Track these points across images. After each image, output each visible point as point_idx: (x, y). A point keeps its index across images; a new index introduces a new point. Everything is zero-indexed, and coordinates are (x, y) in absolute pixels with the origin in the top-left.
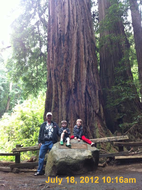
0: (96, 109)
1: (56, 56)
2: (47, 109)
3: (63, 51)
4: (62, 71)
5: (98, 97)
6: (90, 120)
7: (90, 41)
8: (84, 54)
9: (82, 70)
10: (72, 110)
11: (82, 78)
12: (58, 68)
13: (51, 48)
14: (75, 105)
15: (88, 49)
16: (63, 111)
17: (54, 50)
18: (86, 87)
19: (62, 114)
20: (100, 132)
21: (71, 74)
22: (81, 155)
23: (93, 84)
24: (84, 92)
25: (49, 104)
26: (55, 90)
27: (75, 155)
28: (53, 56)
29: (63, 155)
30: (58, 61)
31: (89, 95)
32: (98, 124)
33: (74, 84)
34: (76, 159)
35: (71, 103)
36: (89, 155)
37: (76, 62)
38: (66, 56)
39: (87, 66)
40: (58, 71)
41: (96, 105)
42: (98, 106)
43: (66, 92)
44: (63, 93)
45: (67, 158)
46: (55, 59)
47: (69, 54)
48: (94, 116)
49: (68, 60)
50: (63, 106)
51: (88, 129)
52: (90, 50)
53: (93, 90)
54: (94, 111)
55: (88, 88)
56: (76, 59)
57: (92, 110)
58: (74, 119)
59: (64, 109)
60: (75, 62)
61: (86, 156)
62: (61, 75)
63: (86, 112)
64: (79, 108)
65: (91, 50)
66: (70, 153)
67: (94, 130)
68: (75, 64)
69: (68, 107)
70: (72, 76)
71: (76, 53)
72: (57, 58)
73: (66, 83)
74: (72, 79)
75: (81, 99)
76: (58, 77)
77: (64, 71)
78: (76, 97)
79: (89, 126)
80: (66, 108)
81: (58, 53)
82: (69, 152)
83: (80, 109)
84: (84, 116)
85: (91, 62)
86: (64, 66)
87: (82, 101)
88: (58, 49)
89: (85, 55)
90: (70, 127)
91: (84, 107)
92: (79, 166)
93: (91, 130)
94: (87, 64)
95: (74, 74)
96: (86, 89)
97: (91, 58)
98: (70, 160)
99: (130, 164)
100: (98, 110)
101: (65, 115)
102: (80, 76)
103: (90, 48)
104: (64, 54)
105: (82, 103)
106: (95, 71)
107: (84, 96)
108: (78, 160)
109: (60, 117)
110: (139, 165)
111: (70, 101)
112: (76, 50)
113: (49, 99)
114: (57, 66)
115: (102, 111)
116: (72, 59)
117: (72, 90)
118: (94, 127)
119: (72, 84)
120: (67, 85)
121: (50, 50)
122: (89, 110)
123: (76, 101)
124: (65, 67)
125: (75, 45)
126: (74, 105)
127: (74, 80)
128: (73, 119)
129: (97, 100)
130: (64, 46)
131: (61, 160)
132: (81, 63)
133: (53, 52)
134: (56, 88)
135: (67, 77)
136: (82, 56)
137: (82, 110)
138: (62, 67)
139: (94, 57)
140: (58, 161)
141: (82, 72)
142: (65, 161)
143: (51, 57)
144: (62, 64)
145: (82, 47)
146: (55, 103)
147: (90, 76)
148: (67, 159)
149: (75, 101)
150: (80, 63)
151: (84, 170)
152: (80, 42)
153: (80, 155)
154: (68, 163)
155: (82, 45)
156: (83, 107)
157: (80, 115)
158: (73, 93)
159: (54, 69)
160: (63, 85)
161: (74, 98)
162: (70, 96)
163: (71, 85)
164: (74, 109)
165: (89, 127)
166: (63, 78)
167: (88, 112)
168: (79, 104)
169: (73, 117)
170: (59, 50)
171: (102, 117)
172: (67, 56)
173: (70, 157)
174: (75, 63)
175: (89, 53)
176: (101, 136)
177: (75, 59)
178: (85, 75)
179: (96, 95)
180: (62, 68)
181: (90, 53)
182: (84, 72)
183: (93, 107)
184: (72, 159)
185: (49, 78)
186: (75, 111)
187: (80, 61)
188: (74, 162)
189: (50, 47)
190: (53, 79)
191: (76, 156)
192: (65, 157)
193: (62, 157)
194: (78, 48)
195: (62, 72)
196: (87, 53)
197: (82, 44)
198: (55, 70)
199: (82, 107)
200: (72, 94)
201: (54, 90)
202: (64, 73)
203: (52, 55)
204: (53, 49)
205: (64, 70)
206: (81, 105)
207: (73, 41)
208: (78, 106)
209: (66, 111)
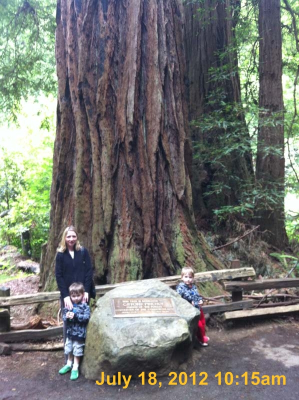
0: (178, 189)
1: (83, 45)
2: (61, 182)
3: (104, 33)
4: (101, 90)
5: (183, 160)
6: (164, 217)
7: (171, 11)
8: (157, 46)
9: (152, 92)
10: (124, 193)
11: (151, 112)
12: (90, 79)
13: (69, 17)
14: (133, 181)
15: (167, 32)
16: (104, 195)
17: (78, 25)
18: (160, 137)
19: (101, 203)
20: (186, 244)
21: (124, 102)
22: (166, 335)
23: (174, 128)
24: (154, 150)
25: (65, 171)
26: (82, 139)
27: (153, 336)
28: (73, 41)
29: (128, 337)
30: (88, 60)
31: (164, 155)
32: (181, 225)
33: (132, 130)
34: (157, 347)
35: (122, 174)
36: (183, 332)
37: (137, 69)
38: (111, 48)
39: (163, 80)
40: (89, 86)
41: (178, 180)
42: (184, 180)
43: (110, 146)
44: (104, 150)
45: (137, 345)
46: (80, 52)
47: (117, 41)
48: (174, 206)
49: (115, 60)
50: (105, 183)
51: (161, 238)
52: (171, 36)
53: (172, 143)
54: (173, 194)
55: (163, 138)
56: (137, 59)
57: (169, 192)
58: (129, 214)
59: (106, 191)
60: (135, 67)
61: (178, 336)
62: (97, 101)
63: (156, 200)
64: (141, 188)
65: (174, 36)
66: (141, 332)
67: (172, 240)
68: (135, 76)
69: (116, 186)
70: (126, 108)
71: (137, 42)
72: (86, 49)
73: (111, 122)
74: (127, 113)
75: (147, 168)
76: (89, 103)
77: (104, 89)
78: (136, 161)
79: (162, 231)
80: (111, 188)
81: (88, 36)
82: (141, 330)
83: (144, 191)
84: (153, 209)
85: (171, 67)
86: (105, 76)
87: (149, 173)
88: (88, 24)
89: (159, 48)
90: (121, 234)
91: (153, 186)
92: (163, 360)
93: (166, 239)
94: (163, 75)
95: (133, 102)
96: (160, 144)
97: (172, 57)
98: (145, 349)
99: (253, 327)
100: (182, 192)
101: (110, 206)
102: (147, 106)
103: (170, 30)
104: (106, 41)
105: (149, 177)
106: (180, 92)
107: (153, 159)
108: (162, 348)
109: (98, 210)
110: (271, 327)
111: (120, 170)
112: (138, 34)
113: (66, 156)
114: (87, 73)
115: (190, 192)
116: (127, 58)
117: (127, 143)
118: (174, 232)
119: (125, 128)
120: (113, 128)
121: (65, 20)
122: (163, 193)
123: (135, 172)
124: (109, 79)
125: (137, 19)
126: (131, 182)
127: (131, 119)
128: (127, 214)
129: (181, 168)
130: (105, 18)
131: (123, 353)
132: (147, 71)
133: (73, 29)
134: (83, 133)
135: (113, 106)
136: (153, 52)
137: (148, 194)
138: (102, 78)
139: (179, 53)
140: (118, 354)
141: (151, 95)
142: (132, 353)
143: (68, 43)
144: (101, 68)
145: (153, 26)
146: (83, 172)
147: (168, 107)
148: (137, 349)
149: (133, 172)
150: (145, 72)
151: (172, 366)
152: (149, 11)
153: (164, 335)
154: (140, 357)
155: (153, 21)
156: (151, 186)
157: (144, 206)
158: (129, 152)
159: (80, 80)
160: (102, 128)
161: (130, 163)
162: (119, 157)
163: (124, 130)
164: (130, 190)
165: (162, 234)
166: (104, 110)
167: (161, 199)
168: (143, 177)
169: (127, 210)
170: (92, 27)
171: (190, 207)
172: (113, 48)
173: (142, 342)
174: (135, 72)
175: (168, 43)
176: (187, 252)
177: (135, 59)
178: (158, 106)
179: (178, 155)
180: (102, 81)
181: (171, 42)
182: (157, 98)
183: (172, 186)
184: (148, 348)
185: (63, 101)
186: (132, 196)
187: (147, 66)
188: (153, 354)
189: (66, 12)
190: (76, 107)
191: (156, 339)
192: (132, 344)
193: (125, 345)
194: (143, 29)
195: (102, 93)
196: (164, 43)
197: (152, 17)
198: (80, 83)
199: (148, 187)
200: (127, 154)
201: (80, 138)
202: (105, 96)
203: (71, 40)
204: (74, 20)
205: (106, 88)
206: (147, 182)
207: (132, 8)
208: (140, 183)
209: (112, 196)
